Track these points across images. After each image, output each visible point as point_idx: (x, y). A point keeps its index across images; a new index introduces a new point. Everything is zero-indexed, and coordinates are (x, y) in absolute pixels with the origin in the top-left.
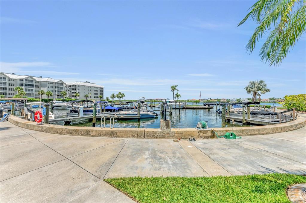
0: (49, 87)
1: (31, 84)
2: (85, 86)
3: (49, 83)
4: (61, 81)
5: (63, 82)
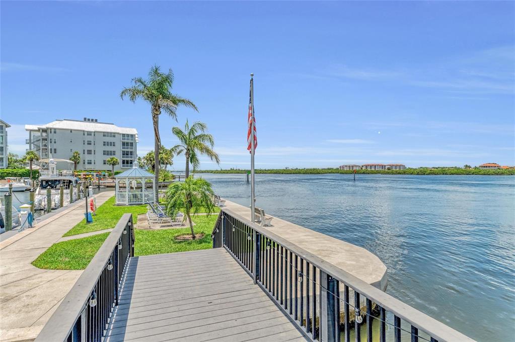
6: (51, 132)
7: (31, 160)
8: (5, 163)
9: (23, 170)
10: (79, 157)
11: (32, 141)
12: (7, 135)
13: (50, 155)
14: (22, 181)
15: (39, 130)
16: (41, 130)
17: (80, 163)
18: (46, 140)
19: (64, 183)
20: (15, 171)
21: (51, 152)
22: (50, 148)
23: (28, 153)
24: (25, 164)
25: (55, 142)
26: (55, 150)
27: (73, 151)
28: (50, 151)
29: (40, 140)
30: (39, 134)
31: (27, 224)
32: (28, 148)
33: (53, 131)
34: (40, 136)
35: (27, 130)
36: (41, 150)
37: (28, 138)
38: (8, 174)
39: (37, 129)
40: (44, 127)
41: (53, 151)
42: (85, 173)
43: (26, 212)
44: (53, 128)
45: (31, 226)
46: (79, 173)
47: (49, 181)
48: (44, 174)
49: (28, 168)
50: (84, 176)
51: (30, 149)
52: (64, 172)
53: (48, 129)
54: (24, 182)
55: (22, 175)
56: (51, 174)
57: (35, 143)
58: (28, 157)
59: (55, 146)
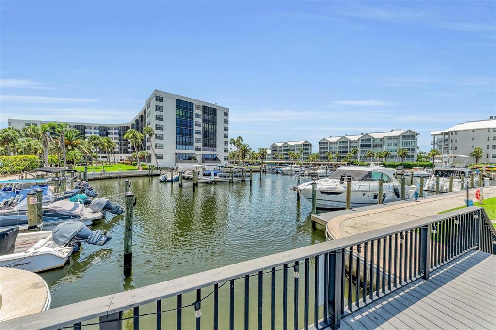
0: (389, 145)
1: (368, 143)
2: (473, 130)
3: (388, 139)
4: (410, 131)
5: (413, 132)
6: (452, 134)
7: (434, 155)
8: (415, 158)
9: (428, 163)
10: (482, 152)
11: (436, 143)
12: (417, 140)
13: (451, 152)
14: (425, 170)
15: (442, 134)
16: (443, 134)
17: (482, 158)
18: (448, 140)
19: (457, 173)
20: (421, 163)
21: (452, 150)
22: (451, 146)
23: (432, 151)
24: (429, 158)
25: (456, 142)
26: (456, 147)
27: (475, 147)
28: (450, 149)
29: (442, 141)
30: (441, 137)
31: (414, 198)
32: (433, 147)
33: (454, 133)
34: (442, 139)
35: (432, 135)
36: (443, 149)
37: (433, 141)
38: (417, 165)
39: (440, 133)
40: (446, 131)
41: (454, 148)
42: (487, 166)
43: (413, 191)
44: (454, 131)
45: (416, 200)
46: (481, 166)
47: (443, 171)
48: (438, 166)
49: (432, 161)
50: (487, 169)
51: (434, 148)
52: (457, 165)
53: (450, 132)
54: (427, 171)
55: (425, 167)
56: (445, 166)
57: (438, 144)
58: (431, 154)
59: (456, 144)
